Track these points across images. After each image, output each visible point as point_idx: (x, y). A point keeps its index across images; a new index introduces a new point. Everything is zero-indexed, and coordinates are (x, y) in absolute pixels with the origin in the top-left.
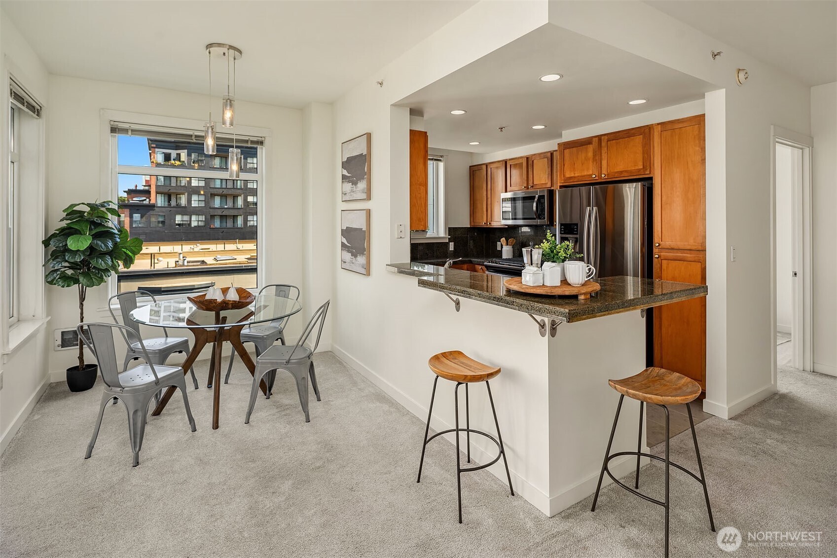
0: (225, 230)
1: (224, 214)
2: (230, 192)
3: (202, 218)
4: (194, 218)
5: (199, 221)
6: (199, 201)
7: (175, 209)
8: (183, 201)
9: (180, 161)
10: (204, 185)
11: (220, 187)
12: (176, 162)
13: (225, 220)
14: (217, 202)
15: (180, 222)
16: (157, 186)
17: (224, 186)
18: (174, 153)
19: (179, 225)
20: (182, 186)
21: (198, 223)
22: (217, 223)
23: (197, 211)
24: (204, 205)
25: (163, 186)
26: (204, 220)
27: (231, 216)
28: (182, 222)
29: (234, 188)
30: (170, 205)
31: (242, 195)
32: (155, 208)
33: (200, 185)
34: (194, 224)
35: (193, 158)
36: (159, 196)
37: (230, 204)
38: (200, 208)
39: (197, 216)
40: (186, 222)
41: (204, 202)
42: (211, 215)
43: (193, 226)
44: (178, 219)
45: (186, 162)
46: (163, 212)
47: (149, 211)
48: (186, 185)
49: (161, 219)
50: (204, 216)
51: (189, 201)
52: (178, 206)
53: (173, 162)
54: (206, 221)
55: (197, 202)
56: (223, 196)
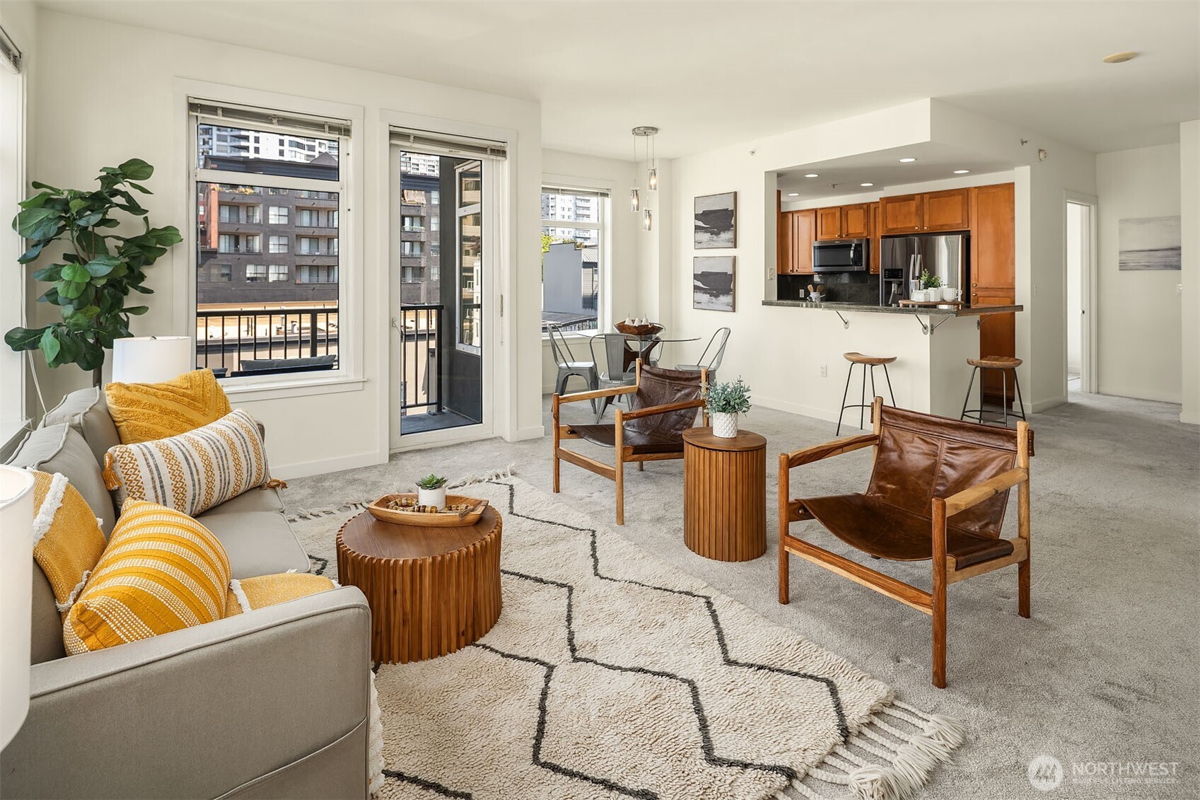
0: (316, 287)
1: (315, 263)
2: (323, 233)
3: (284, 269)
4: (272, 269)
5: (279, 274)
6: (279, 245)
7: (245, 256)
8: (257, 244)
10: (287, 223)
11: (308, 225)
12: (248, 190)
13: (315, 273)
14: (305, 247)
15: (252, 276)
16: (220, 224)
17: (314, 224)
19: (252, 279)
20: (256, 224)
21: (279, 278)
22: (305, 277)
23: (277, 260)
24: (286, 251)
25: (228, 223)
26: (286, 272)
27: (324, 266)
28: (255, 275)
29: (328, 227)
30: (237, 250)
32: (218, 255)
33: (281, 223)
34: (272, 278)
36: (222, 237)
37: (323, 248)
38: (282, 256)
39: (277, 267)
40: (261, 275)
41: (286, 247)
42: (296, 266)
43: (270, 280)
44: (250, 271)
46: (228, 261)
47: (209, 259)
48: (262, 223)
49: (225, 271)
50: (286, 267)
51: (266, 245)
52: (250, 252)
53: (242, 189)
54: (289, 274)
55: (277, 247)
56: (314, 239)
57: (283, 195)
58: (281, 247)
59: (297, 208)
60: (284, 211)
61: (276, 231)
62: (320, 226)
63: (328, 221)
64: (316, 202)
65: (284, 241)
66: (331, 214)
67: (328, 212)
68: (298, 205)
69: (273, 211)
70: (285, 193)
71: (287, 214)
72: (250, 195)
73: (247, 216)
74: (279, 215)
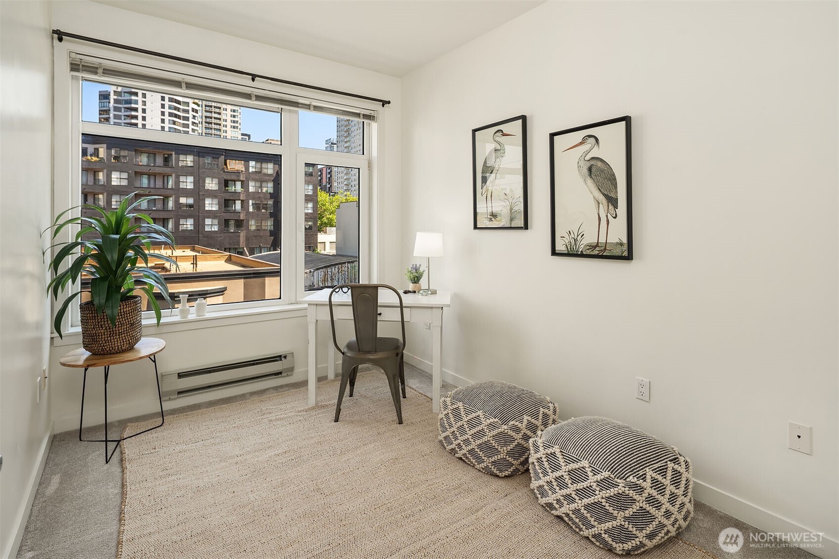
57: (124, 163)
59: (136, 172)
60: (125, 175)
61: (119, 191)
62: (157, 187)
63: (164, 183)
64: (152, 168)
65: (124, 198)
66: (166, 178)
67: (164, 176)
68: (136, 170)
69: (115, 176)
70: (125, 161)
71: (127, 178)
72: (95, 162)
73: (95, 179)
74: (120, 178)
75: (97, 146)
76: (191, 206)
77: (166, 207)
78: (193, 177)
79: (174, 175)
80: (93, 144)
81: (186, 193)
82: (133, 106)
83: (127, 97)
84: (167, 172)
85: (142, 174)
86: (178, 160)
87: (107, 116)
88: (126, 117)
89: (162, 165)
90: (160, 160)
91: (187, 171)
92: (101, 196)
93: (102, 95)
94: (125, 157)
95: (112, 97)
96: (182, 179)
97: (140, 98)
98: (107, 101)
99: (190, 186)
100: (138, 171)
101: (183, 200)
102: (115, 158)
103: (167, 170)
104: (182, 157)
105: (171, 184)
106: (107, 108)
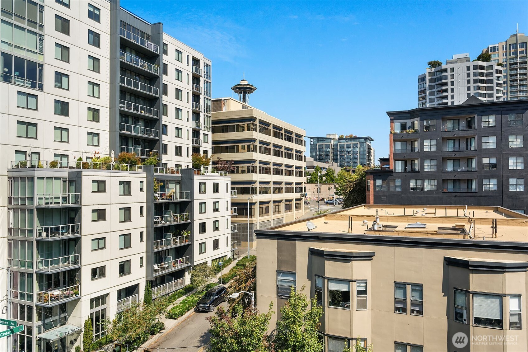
0: (458, 195)
1: (456, 178)
2: (462, 155)
3: (434, 182)
4: (426, 182)
5: (431, 185)
6: (431, 165)
7: (409, 174)
8: (417, 166)
9: (414, 129)
11: (452, 150)
12: (410, 130)
13: (458, 184)
14: (450, 166)
15: (414, 187)
16: (395, 154)
17: (457, 149)
18: (408, 122)
19: (413, 189)
20: (417, 152)
21: (431, 188)
23: (429, 176)
24: (436, 170)
25: (400, 153)
26: (436, 184)
27: (465, 179)
28: (416, 186)
29: (467, 150)
30: (406, 170)
31: (477, 158)
32: (393, 174)
33: (432, 150)
34: (427, 188)
35: (425, 124)
36: (397, 162)
37: (463, 167)
38: (432, 173)
39: (430, 180)
40: (420, 186)
41: (436, 167)
42: (443, 180)
44: (412, 184)
45: (419, 130)
46: (400, 177)
47: (389, 176)
48: (419, 151)
49: (398, 184)
50: (436, 181)
51: (422, 167)
52: (413, 171)
53: (408, 131)
54: (438, 185)
55: (429, 167)
56: (456, 160)
57: (433, 131)
58: (432, 167)
59: (443, 139)
60: (434, 142)
61: (429, 156)
62: (461, 150)
63: (467, 145)
64: (457, 133)
65: (434, 162)
66: (469, 140)
67: (467, 139)
68: (443, 137)
69: (426, 143)
70: (434, 130)
71: (436, 144)
72: (412, 133)
73: (412, 148)
74: (431, 145)
75: (412, 120)
76: (494, 166)
77: (469, 167)
78: (495, 137)
79: (476, 137)
80: (411, 119)
81: (489, 153)
82: (444, 81)
83: (439, 75)
84: (470, 135)
85: (448, 139)
86: (480, 122)
87: (424, 95)
88: (438, 92)
89: (465, 128)
90: (463, 125)
91: (490, 131)
92: (416, 162)
93: (420, 79)
94: (434, 126)
95: (428, 78)
96: (484, 140)
97: (449, 74)
98: (424, 82)
99: (493, 146)
100: (445, 136)
101: (486, 161)
102: (427, 128)
103: (470, 133)
104: (484, 119)
105: (474, 146)
106: (424, 89)
